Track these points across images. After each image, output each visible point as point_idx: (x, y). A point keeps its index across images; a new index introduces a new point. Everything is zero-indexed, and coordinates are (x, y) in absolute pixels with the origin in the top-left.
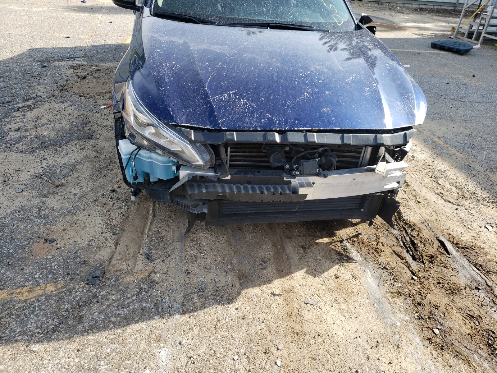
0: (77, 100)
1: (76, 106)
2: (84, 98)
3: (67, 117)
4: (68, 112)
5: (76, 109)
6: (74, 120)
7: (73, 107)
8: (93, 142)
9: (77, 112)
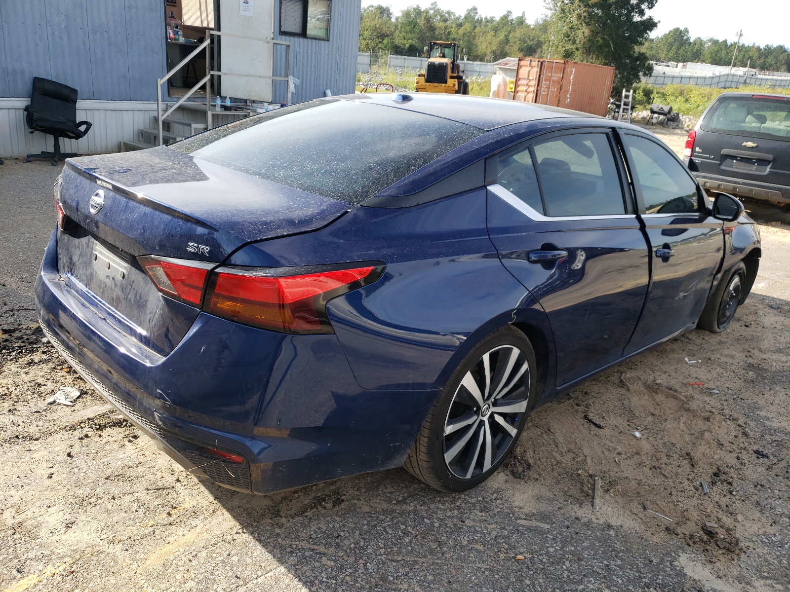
0: (752, 424)
1: (758, 413)
2: (740, 422)
3: (777, 402)
4: (774, 408)
5: (760, 409)
6: (766, 392)
7: (763, 414)
8: (750, 360)
9: (759, 402)
